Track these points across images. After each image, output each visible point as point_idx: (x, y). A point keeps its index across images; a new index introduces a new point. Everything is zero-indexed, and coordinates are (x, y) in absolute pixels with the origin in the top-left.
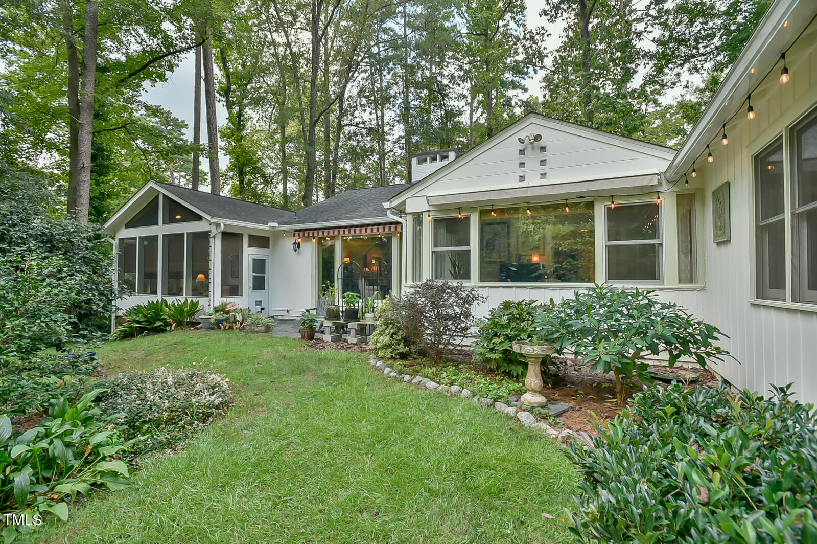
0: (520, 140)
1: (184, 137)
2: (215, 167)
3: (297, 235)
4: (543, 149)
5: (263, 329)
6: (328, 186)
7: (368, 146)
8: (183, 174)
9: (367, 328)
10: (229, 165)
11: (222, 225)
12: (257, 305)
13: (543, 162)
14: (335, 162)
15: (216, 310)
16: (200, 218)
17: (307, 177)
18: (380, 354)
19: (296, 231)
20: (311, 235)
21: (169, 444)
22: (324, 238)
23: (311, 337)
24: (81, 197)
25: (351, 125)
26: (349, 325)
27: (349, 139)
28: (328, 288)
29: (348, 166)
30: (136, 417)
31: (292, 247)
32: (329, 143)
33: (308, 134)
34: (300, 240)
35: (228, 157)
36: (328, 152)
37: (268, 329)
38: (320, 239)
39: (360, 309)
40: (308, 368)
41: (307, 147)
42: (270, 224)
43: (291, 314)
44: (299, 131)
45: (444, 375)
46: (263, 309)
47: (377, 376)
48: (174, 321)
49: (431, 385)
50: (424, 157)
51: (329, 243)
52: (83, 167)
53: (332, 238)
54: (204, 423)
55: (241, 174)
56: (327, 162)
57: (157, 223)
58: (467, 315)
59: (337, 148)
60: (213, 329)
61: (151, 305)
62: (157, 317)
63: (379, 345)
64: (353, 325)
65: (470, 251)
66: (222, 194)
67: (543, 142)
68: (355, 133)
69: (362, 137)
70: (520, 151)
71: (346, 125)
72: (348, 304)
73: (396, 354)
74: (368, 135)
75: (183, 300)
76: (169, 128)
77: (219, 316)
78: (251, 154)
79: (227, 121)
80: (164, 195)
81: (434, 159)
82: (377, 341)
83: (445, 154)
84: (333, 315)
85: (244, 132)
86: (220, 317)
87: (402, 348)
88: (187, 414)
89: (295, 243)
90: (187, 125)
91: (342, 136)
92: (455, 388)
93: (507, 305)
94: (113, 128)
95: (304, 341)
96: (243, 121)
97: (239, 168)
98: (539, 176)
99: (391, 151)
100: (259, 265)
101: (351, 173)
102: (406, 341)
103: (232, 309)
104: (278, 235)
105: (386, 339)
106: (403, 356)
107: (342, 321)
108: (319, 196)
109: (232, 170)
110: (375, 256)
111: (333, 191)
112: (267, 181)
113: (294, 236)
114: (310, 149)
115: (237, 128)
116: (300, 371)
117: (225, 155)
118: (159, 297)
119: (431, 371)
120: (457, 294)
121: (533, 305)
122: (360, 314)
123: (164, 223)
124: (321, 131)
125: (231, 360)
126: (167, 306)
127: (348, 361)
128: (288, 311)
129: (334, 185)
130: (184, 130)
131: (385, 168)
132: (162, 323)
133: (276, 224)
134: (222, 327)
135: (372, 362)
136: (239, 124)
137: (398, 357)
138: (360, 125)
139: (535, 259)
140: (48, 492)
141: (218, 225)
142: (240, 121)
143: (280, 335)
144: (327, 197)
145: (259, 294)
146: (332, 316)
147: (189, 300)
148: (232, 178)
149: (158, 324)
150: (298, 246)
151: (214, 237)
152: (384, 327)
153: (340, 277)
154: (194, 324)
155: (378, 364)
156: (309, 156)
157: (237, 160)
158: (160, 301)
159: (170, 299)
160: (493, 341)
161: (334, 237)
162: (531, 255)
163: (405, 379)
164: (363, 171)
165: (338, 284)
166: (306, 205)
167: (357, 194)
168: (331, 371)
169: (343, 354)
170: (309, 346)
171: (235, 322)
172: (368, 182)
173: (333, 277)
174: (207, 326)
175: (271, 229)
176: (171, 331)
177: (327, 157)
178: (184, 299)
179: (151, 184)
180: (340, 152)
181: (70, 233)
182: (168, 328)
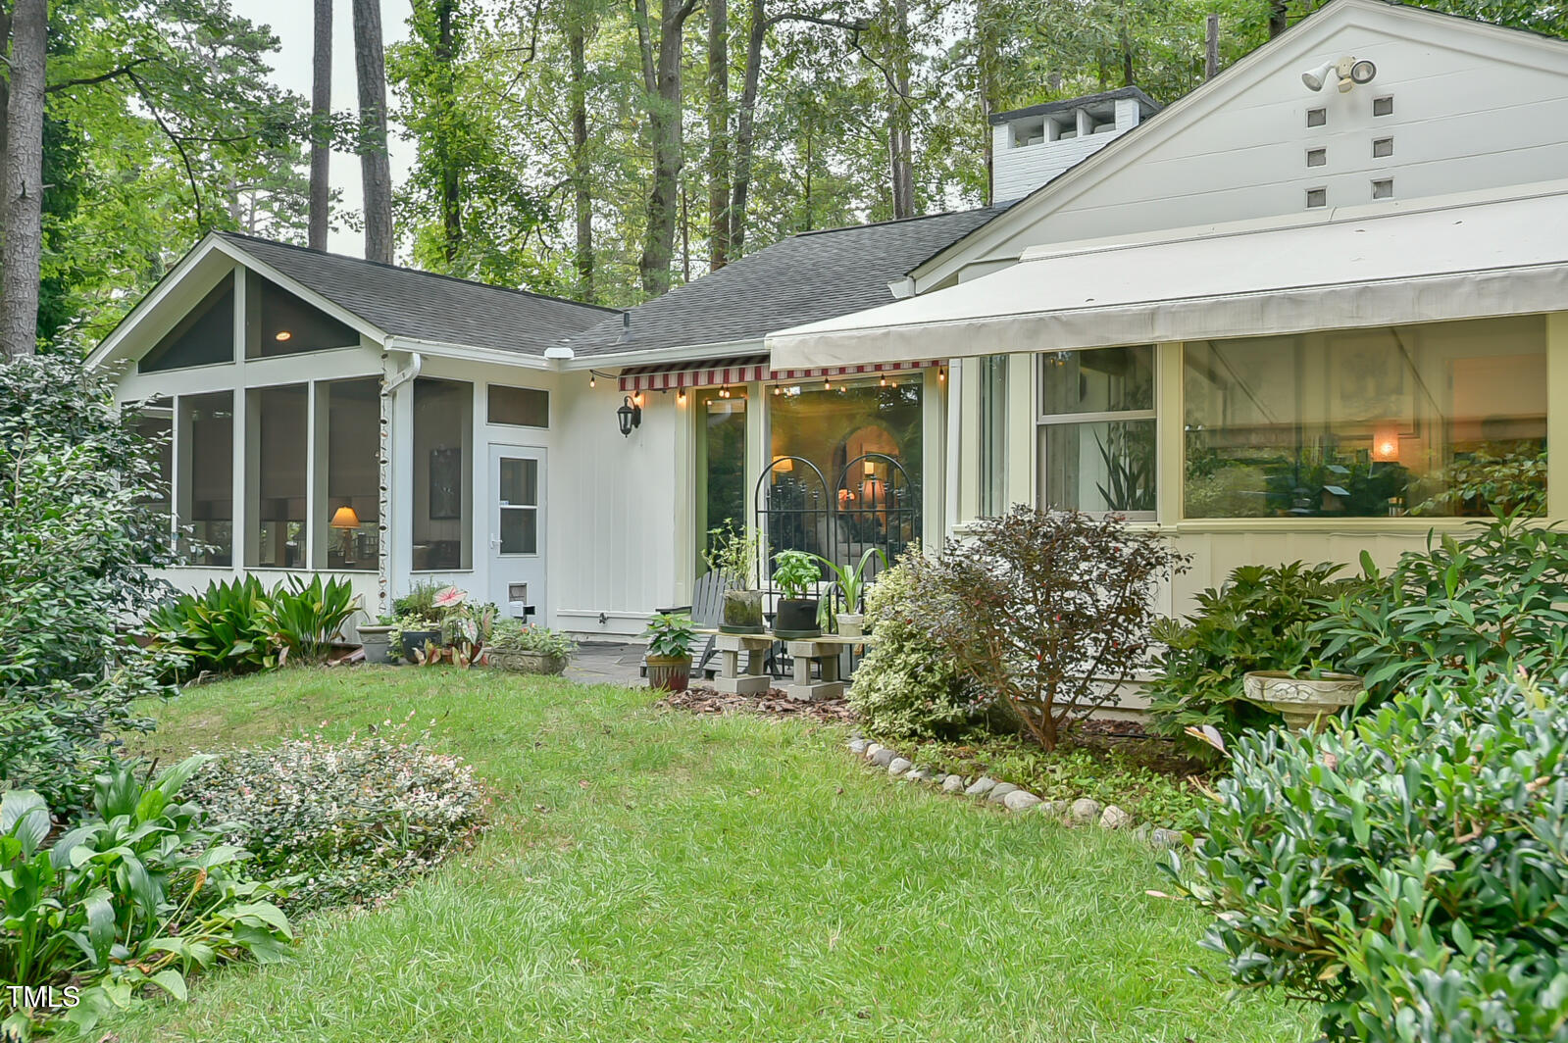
0: (1306, 79)
1: (268, 80)
2: (379, 177)
3: (630, 384)
4: (1383, 106)
5: (538, 662)
6: (721, 225)
7: (852, 80)
8: (262, 194)
9: (844, 657)
10: (416, 167)
11: (416, 359)
12: (512, 598)
13: (1382, 146)
14: (744, 142)
15: (402, 610)
16: (351, 338)
17: (657, 198)
18: (880, 723)
19: (627, 371)
20: (673, 383)
21: (358, 895)
22: (713, 394)
23: (678, 684)
24: (17, 281)
25: (798, 18)
26: (790, 645)
27: (789, 61)
28: (727, 539)
29: (787, 154)
30: (267, 840)
31: (615, 423)
32: (723, 81)
33: (656, 56)
34: (639, 400)
35: (414, 143)
36: (719, 110)
37: (553, 663)
38: (700, 393)
39: (823, 599)
40: (676, 758)
41: (656, 98)
42: (552, 352)
43: (612, 627)
44: (628, 47)
45: (1057, 777)
46: (529, 611)
47: (869, 777)
48: (287, 640)
49: (1017, 799)
50: (1033, 121)
51: (728, 408)
52: (23, 196)
53: (738, 392)
54: (427, 859)
55: (452, 193)
56: (719, 146)
57: (227, 356)
58: (1132, 609)
59: (748, 98)
60: (395, 662)
61: (216, 595)
62: (238, 627)
63: (875, 697)
64: (800, 648)
65: (1155, 421)
66: (397, 262)
67: (1382, 86)
68: (808, 42)
69: (833, 54)
70: (1311, 113)
71: (780, 18)
72: (787, 584)
73: (926, 727)
74: (853, 44)
75: (307, 580)
76: (222, 52)
77: (412, 625)
78: (481, 131)
79: (408, 28)
80: (248, 269)
81: (1067, 127)
82: (870, 689)
83: (1103, 108)
84: (740, 617)
85: (459, 61)
86: (415, 628)
87: (943, 709)
88: (386, 836)
89: (624, 410)
90: (276, 40)
91: (765, 52)
92: (1081, 806)
93: (1247, 580)
94: (94, 75)
95: (659, 692)
96: (456, 26)
97: (445, 174)
98: (1370, 189)
99: (933, 94)
100: (519, 477)
101: (797, 177)
102: (957, 689)
103: (448, 604)
104: (574, 383)
105: (896, 682)
106: (947, 731)
107: (769, 636)
108: (694, 257)
109: (424, 183)
110: (874, 449)
111: (739, 240)
112: (531, 212)
113: (623, 388)
114: (664, 107)
115: (439, 51)
116: (657, 762)
117: (406, 137)
118: (237, 573)
119: (1019, 765)
120: (1104, 551)
121: (1332, 579)
122: (822, 617)
123: (250, 356)
124: (699, 41)
125: (461, 736)
126: (261, 596)
127: (788, 742)
128: (603, 619)
129: (739, 219)
130: (266, 57)
131: (907, 152)
132: (250, 646)
133: (567, 352)
134: (421, 657)
135: (856, 745)
136: (444, 37)
137: (930, 733)
138: (827, 16)
139: (1386, 448)
140: (128, 958)
141: (404, 358)
142: (445, 25)
143: (588, 680)
144: (718, 261)
145: (518, 567)
146: (740, 619)
147: (325, 580)
148: (424, 210)
149: (241, 647)
150: (632, 418)
151: (393, 394)
152: (890, 647)
153: (761, 507)
154: (340, 651)
155: (873, 749)
156: (662, 127)
157: (441, 153)
158: (242, 583)
159: (271, 580)
160: (1201, 680)
161: (744, 389)
162: (1371, 438)
163: (946, 786)
164: (837, 165)
165: (756, 529)
166: (652, 287)
167: (816, 249)
168: (741, 764)
169: (773, 725)
170: (674, 706)
171: (457, 643)
172: (854, 203)
173: (742, 506)
174: (379, 655)
175: (555, 369)
176: (277, 667)
177: (718, 127)
178: (309, 577)
179: (216, 242)
180: (761, 109)
181: (62, 388)
182: (267, 662)
